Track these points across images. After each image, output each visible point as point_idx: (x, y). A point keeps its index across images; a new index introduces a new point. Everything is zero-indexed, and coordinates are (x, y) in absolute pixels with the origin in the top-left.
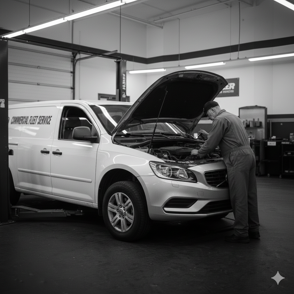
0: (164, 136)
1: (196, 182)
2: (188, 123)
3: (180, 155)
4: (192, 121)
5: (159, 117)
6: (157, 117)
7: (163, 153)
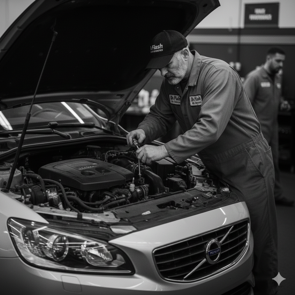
0: (54, 133)
1: (131, 275)
2: (112, 100)
3: (89, 192)
4: (122, 96)
5: (38, 93)
6: (32, 94)
7: (47, 188)
